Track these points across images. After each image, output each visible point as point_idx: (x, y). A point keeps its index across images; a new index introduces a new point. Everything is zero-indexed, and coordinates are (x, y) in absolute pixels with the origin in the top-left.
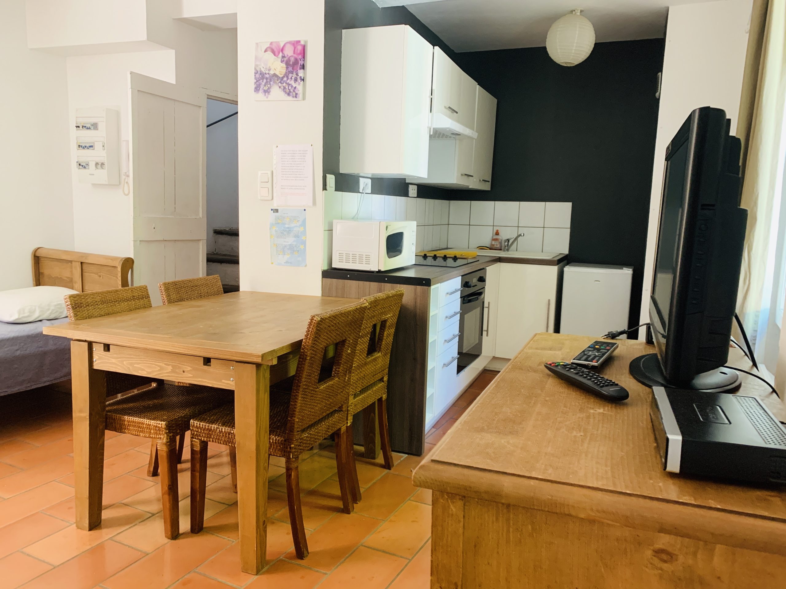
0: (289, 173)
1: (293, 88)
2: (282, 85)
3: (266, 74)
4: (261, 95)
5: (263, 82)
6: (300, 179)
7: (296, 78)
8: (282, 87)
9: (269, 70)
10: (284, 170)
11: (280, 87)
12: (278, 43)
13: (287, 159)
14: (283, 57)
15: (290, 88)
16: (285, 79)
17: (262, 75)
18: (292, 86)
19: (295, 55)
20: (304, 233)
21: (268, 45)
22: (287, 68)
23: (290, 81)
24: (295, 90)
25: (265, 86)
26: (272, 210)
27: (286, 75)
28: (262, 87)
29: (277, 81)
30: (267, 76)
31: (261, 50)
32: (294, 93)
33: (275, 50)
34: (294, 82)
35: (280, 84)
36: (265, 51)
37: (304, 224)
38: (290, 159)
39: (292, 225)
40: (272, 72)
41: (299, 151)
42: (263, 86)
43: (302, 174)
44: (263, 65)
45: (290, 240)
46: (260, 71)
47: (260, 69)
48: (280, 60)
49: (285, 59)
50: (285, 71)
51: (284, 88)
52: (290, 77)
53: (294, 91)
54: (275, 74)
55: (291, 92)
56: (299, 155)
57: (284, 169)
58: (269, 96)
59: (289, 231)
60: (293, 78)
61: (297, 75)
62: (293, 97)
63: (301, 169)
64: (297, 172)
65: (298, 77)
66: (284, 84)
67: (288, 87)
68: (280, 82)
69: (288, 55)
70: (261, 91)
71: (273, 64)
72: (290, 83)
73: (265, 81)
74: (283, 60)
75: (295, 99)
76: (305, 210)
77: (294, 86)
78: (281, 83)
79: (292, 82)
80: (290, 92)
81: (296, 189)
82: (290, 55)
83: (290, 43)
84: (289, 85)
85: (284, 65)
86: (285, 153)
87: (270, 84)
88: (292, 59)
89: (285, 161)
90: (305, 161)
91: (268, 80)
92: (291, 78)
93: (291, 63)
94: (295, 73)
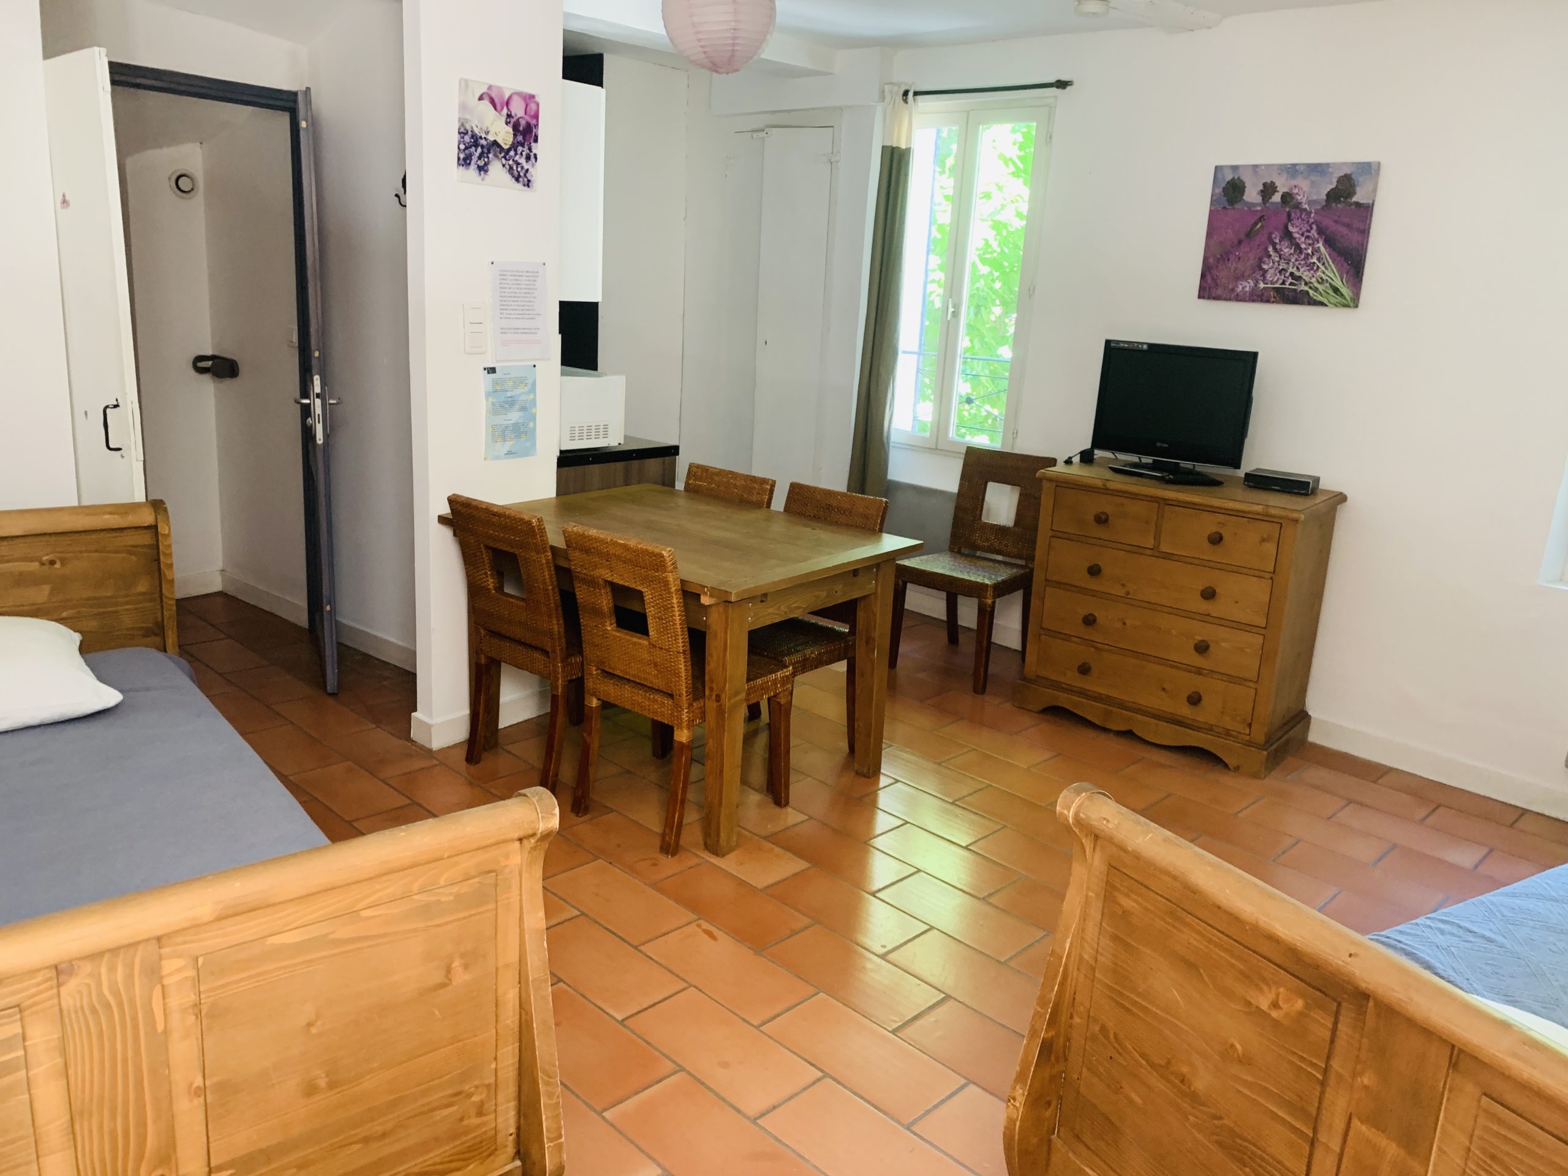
0: (512, 307)
1: (524, 171)
2: (507, 162)
3: (481, 138)
4: (472, 171)
5: (476, 151)
6: (529, 316)
7: (529, 154)
8: (508, 167)
9: (487, 133)
10: (504, 303)
11: (504, 165)
12: (500, 90)
13: (508, 284)
14: (509, 116)
15: (519, 169)
16: (512, 153)
17: (476, 141)
18: (522, 168)
19: (527, 117)
20: (534, 403)
21: (485, 90)
22: (515, 135)
23: (520, 158)
24: (527, 175)
25: (479, 158)
26: (485, 369)
27: (514, 147)
28: (475, 158)
29: (498, 154)
30: (483, 142)
31: (473, 95)
32: (526, 180)
33: (496, 101)
34: (525, 161)
35: (504, 161)
36: (481, 98)
37: (533, 389)
38: (513, 284)
39: (517, 392)
40: (491, 138)
41: (527, 272)
42: (477, 159)
43: (532, 310)
44: (476, 123)
45: (514, 416)
46: (472, 131)
47: (472, 128)
48: (504, 119)
49: (513, 121)
50: (511, 140)
51: (511, 168)
52: (519, 152)
53: (525, 175)
54: (495, 141)
55: (521, 177)
56: (527, 278)
57: (505, 301)
58: (487, 177)
59: (511, 403)
60: (524, 153)
61: (530, 149)
62: (524, 185)
63: (531, 302)
64: (524, 306)
65: (532, 154)
66: (511, 162)
67: (517, 168)
68: (504, 157)
69: (516, 115)
70: (473, 166)
71: (492, 124)
72: (519, 161)
73: (479, 150)
74: (508, 120)
75: (526, 188)
76: (535, 366)
77: (526, 167)
78: (506, 159)
79: (523, 161)
80: (519, 176)
81: (523, 333)
82: (518, 116)
83: (519, 94)
84: (518, 164)
85: (510, 129)
86: (506, 275)
87: (488, 158)
88: (523, 123)
89: (505, 288)
90: (536, 289)
91: (486, 151)
92: (521, 154)
93: (521, 129)
94: (526, 147)
